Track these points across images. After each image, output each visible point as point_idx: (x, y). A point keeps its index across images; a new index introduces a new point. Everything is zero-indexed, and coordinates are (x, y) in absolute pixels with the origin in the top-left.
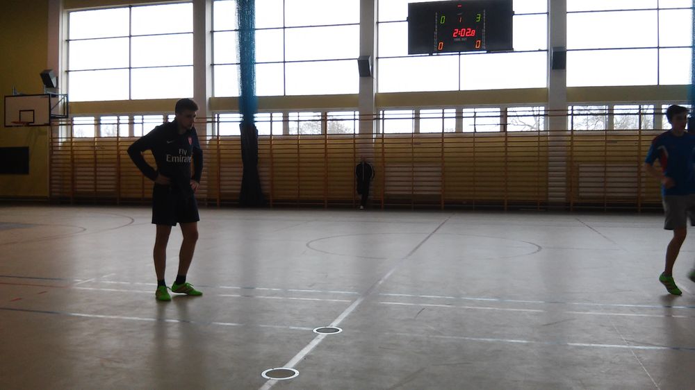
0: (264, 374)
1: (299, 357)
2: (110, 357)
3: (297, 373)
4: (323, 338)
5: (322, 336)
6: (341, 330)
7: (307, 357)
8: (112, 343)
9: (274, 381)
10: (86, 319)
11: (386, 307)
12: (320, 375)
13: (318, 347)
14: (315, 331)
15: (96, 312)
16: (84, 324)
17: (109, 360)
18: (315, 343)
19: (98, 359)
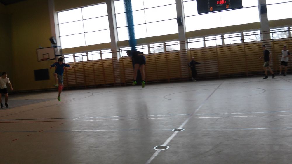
0: (155, 148)
1: (168, 141)
2: (91, 146)
3: (168, 147)
4: (177, 133)
5: (176, 132)
6: (184, 129)
7: (171, 141)
8: (92, 140)
9: (159, 151)
10: (80, 132)
11: (201, 119)
12: (178, 147)
13: (175, 137)
14: (173, 130)
15: (84, 130)
16: (80, 134)
17: (92, 147)
18: (174, 135)
19: (87, 147)
